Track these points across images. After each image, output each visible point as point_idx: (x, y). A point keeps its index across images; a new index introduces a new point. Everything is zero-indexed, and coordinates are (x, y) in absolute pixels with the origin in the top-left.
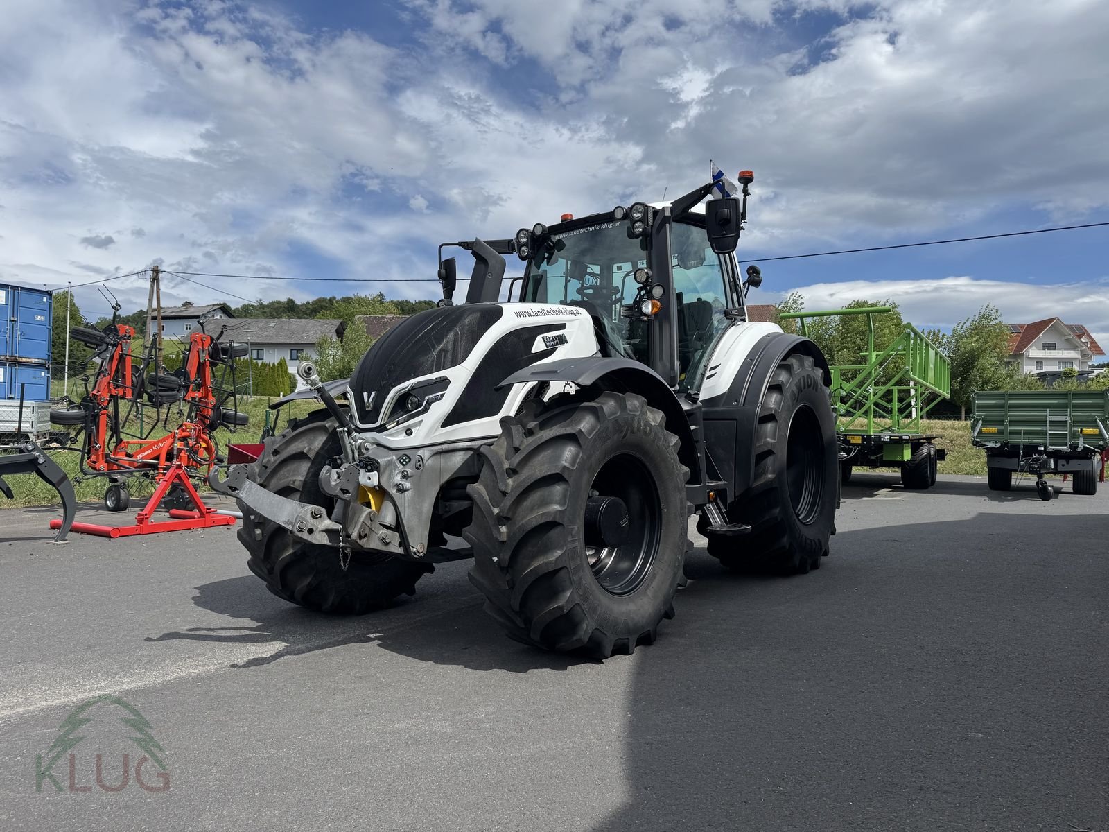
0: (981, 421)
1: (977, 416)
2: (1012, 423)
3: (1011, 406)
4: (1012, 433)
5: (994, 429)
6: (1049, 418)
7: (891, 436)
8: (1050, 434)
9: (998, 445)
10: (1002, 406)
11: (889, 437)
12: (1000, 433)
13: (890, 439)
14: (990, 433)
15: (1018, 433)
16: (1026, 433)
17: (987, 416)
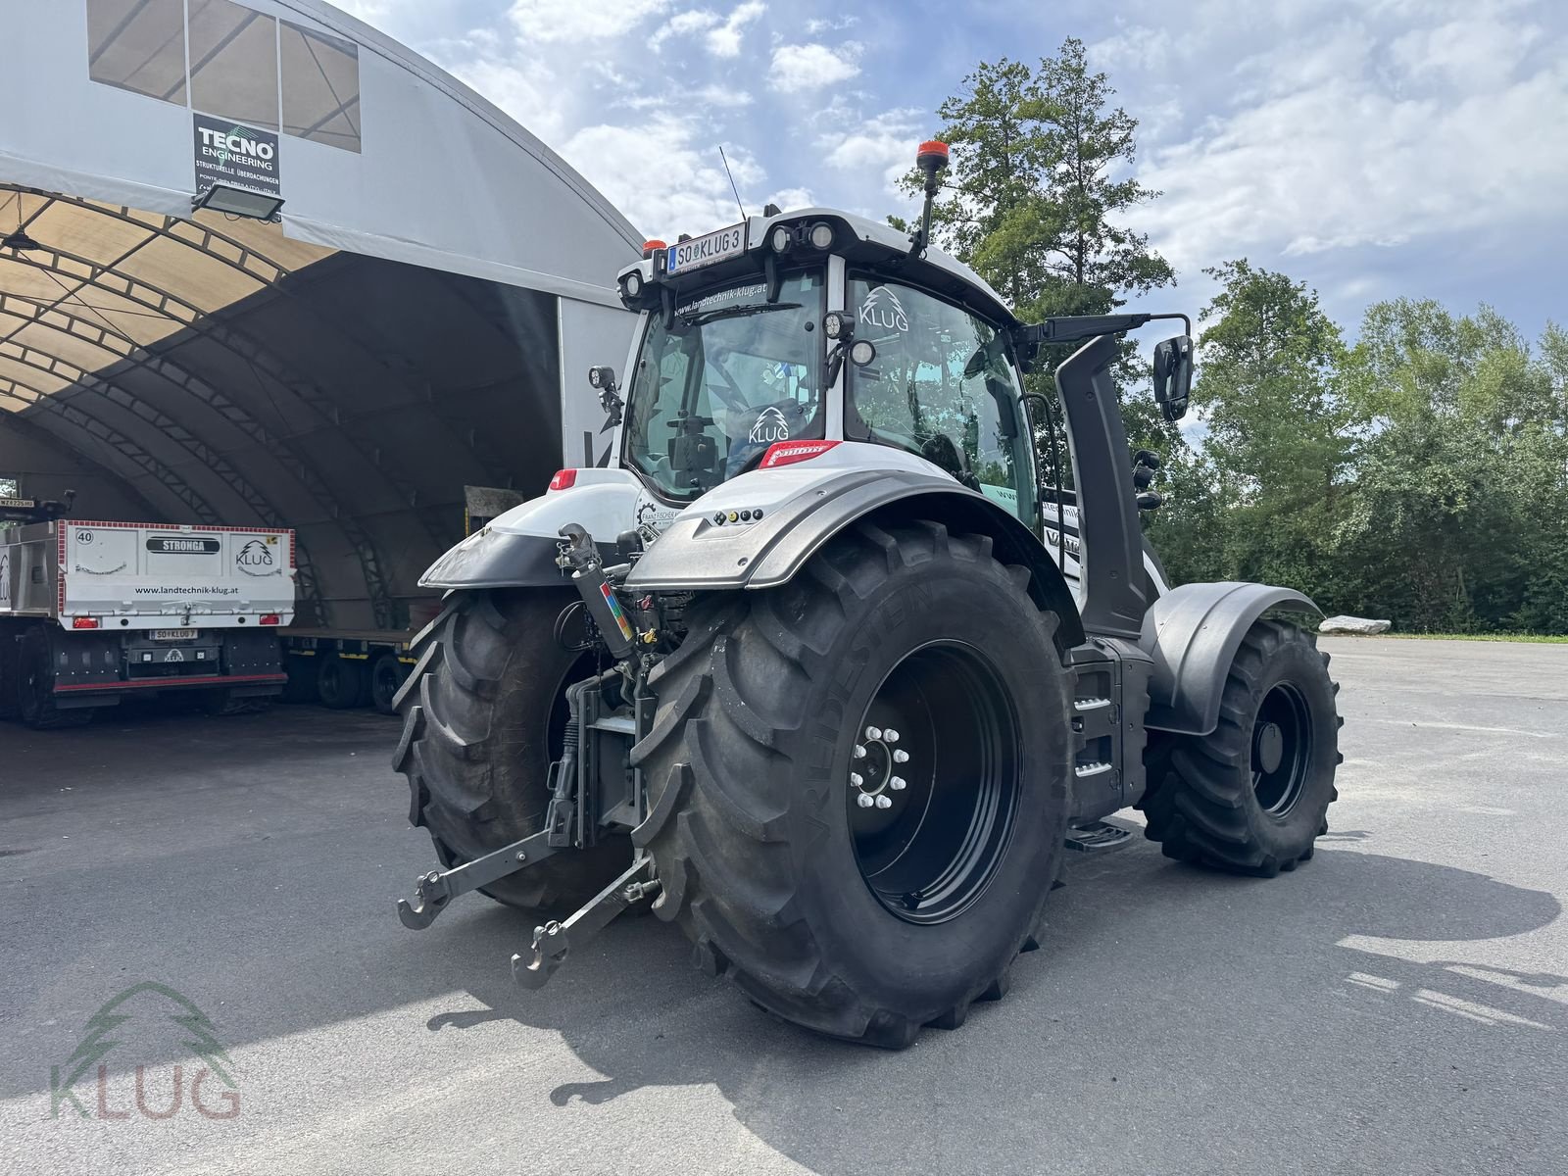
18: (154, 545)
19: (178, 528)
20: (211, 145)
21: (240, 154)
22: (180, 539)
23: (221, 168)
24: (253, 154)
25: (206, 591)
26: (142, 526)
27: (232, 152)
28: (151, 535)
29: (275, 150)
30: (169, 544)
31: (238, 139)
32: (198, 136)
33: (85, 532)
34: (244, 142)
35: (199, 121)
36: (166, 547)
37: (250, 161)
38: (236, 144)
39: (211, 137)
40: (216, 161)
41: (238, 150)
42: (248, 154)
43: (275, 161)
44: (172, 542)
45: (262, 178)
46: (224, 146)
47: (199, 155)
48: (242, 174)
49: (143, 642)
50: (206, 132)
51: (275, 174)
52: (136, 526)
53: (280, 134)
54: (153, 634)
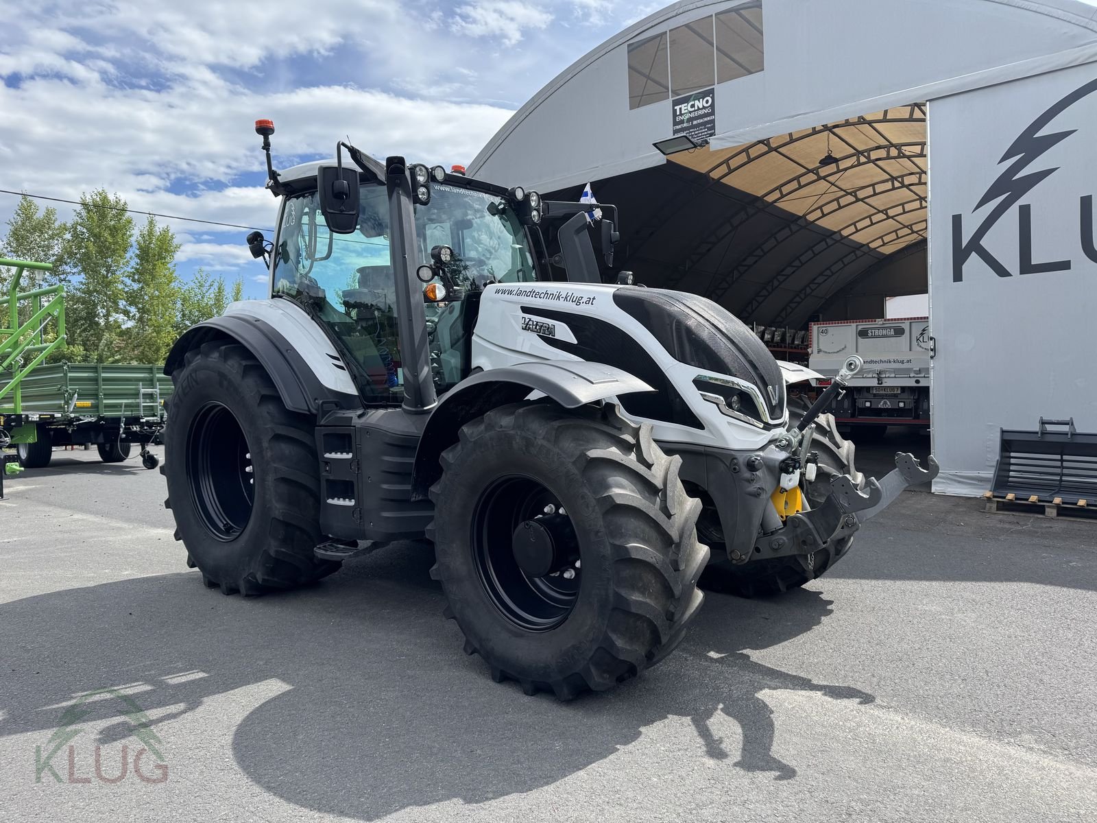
0: (76, 395)
1: (71, 389)
2: (107, 396)
3: (105, 380)
4: (107, 406)
5: (88, 403)
6: (143, 391)
7: (40, 415)
8: (144, 406)
9: (93, 419)
10: (95, 380)
11: (38, 416)
12: (95, 407)
13: (40, 418)
14: (83, 408)
15: (120, 405)
16: (127, 406)
17: (83, 390)
18: (863, 334)
19: (875, 321)
20: (681, 114)
21: (695, 111)
22: (878, 329)
23: (685, 125)
24: (701, 107)
25: (890, 362)
26: (853, 322)
27: (690, 112)
28: (860, 328)
29: (713, 99)
30: (872, 332)
31: (693, 103)
32: (675, 111)
33: (824, 329)
34: (697, 102)
35: (676, 103)
36: (870, 334)
37: (701, 112)
38: (693, 106)
39: (680, 109)
40: (682, 122)
41: (693, 109)
42: (699, 109)
43: (712, 106)
44: (873, 331)
45: (706, 119)
46: (686, 111)
47: (675, 123)
48: (695, 122)
49: (866, 394)
50: (677, 108)
51: (713, 113)
52: (850, 323)
53: (716, 87)
54: (873, 390)
